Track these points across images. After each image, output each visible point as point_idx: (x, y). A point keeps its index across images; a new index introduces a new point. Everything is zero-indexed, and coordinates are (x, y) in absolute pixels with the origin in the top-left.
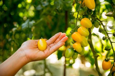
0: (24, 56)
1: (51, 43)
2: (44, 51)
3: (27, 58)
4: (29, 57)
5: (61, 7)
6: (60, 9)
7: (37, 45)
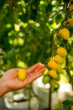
0: (5, 87)
1: (30, 72)
2: (24, 81)
3: (8, 88)
4: (9, 88)
5: (41, 37)
6: (41, 38)
7: (18, 75)
